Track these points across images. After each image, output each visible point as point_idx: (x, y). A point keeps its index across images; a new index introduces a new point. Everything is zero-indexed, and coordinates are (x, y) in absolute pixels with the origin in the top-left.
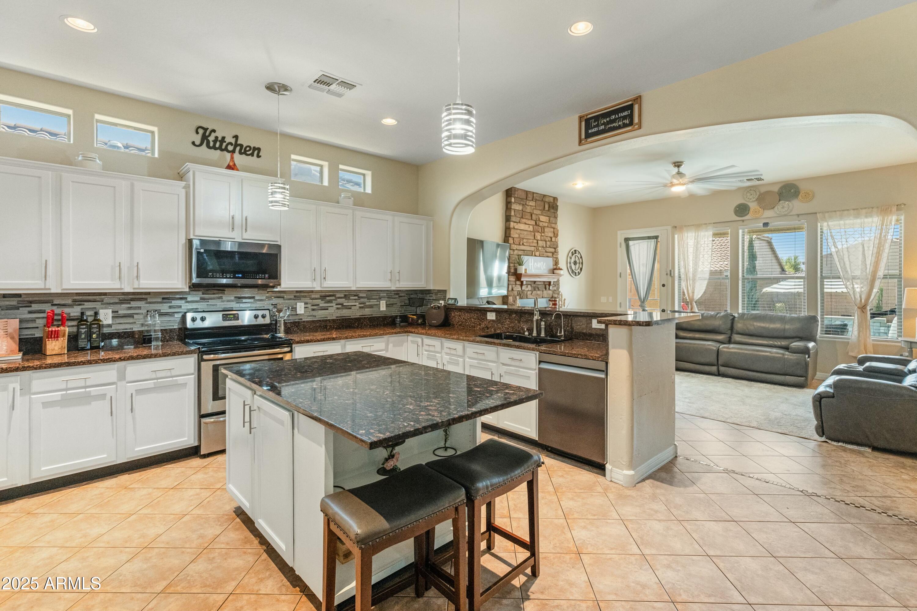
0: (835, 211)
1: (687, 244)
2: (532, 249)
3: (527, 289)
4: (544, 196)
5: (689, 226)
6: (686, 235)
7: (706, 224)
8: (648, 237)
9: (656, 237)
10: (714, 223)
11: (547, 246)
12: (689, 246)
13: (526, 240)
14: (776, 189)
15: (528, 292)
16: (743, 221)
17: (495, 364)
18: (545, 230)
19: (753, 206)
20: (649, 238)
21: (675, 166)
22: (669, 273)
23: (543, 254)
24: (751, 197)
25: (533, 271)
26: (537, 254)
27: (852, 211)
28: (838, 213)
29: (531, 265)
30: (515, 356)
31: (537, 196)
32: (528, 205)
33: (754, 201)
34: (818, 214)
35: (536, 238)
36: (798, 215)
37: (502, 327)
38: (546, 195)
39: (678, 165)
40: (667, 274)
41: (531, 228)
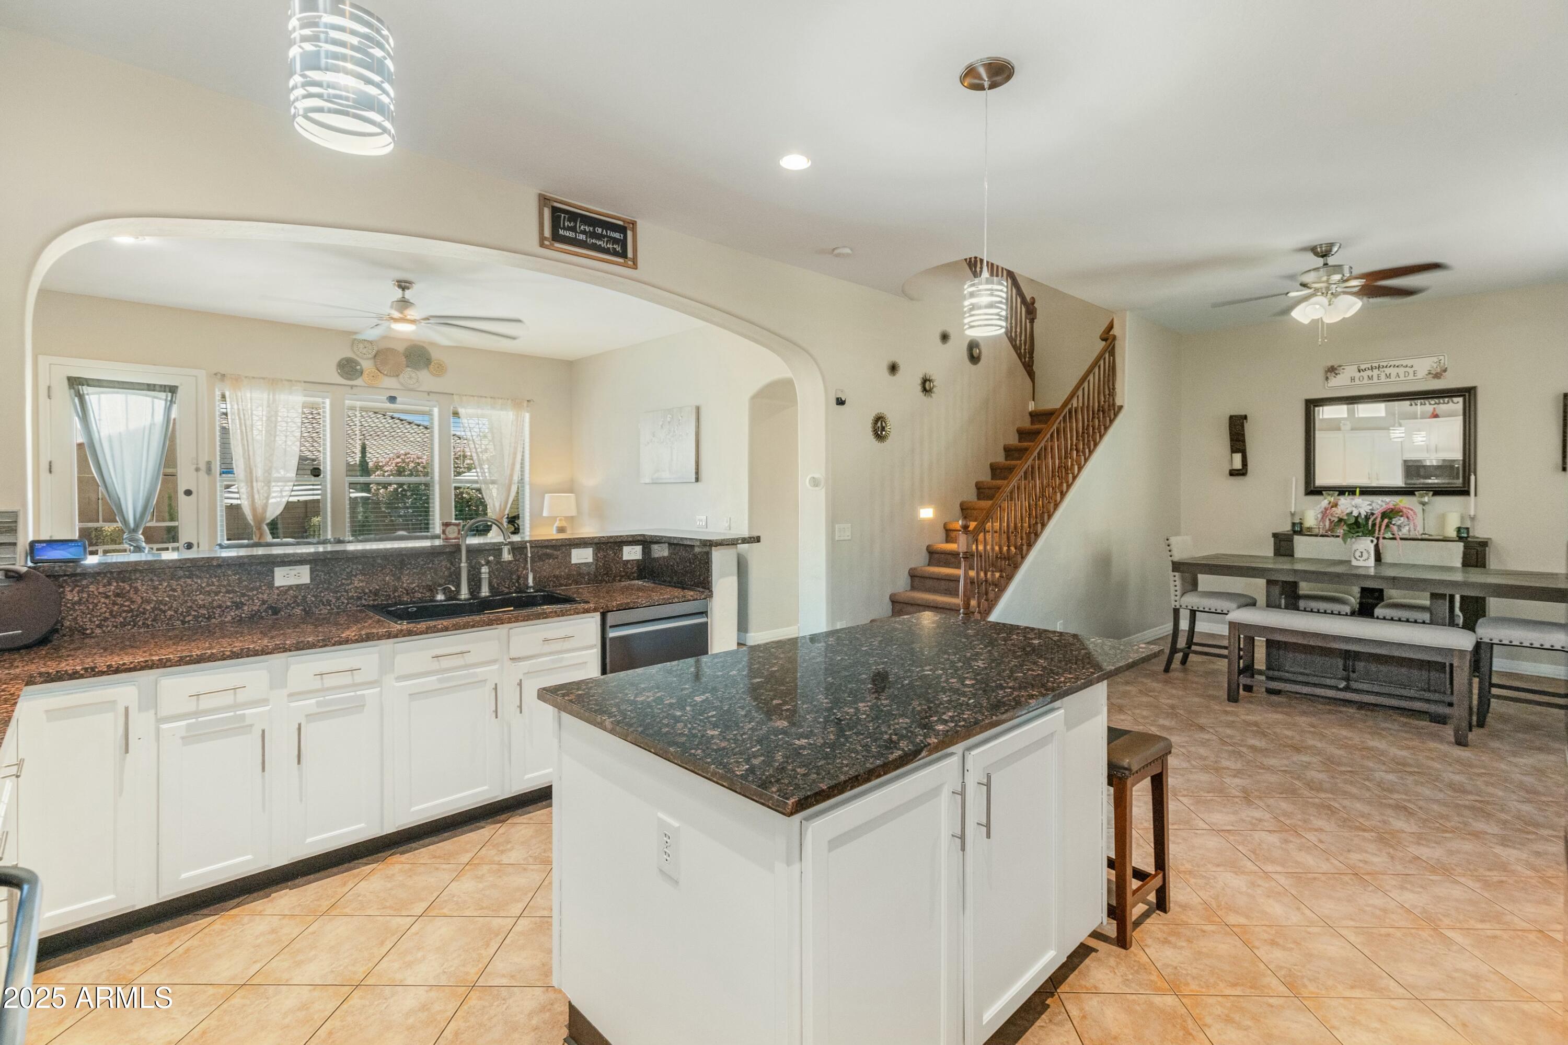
0: (473, 396)
1: (252, 414)
5: (253, 378)
6: (248, 395)
7: (291, 381)
8: (148, 385)
9: (173, 390)
10: (305, 382)
12: (255, 418)
14: (401, 348)
16: (352, 387)
17: (495, 667)
19: (367, 365)
20: (151, 387)
21: (400, 286)
22: (203, 466)
24: (364, 351)
27: (489, 399)
28: (476, 398)
30: (550, 635)
33: (371, 358)
34: (454, 396)
36: (429, 393)
37: (338, 599)
39: (403, 285)
40: (197, 470)
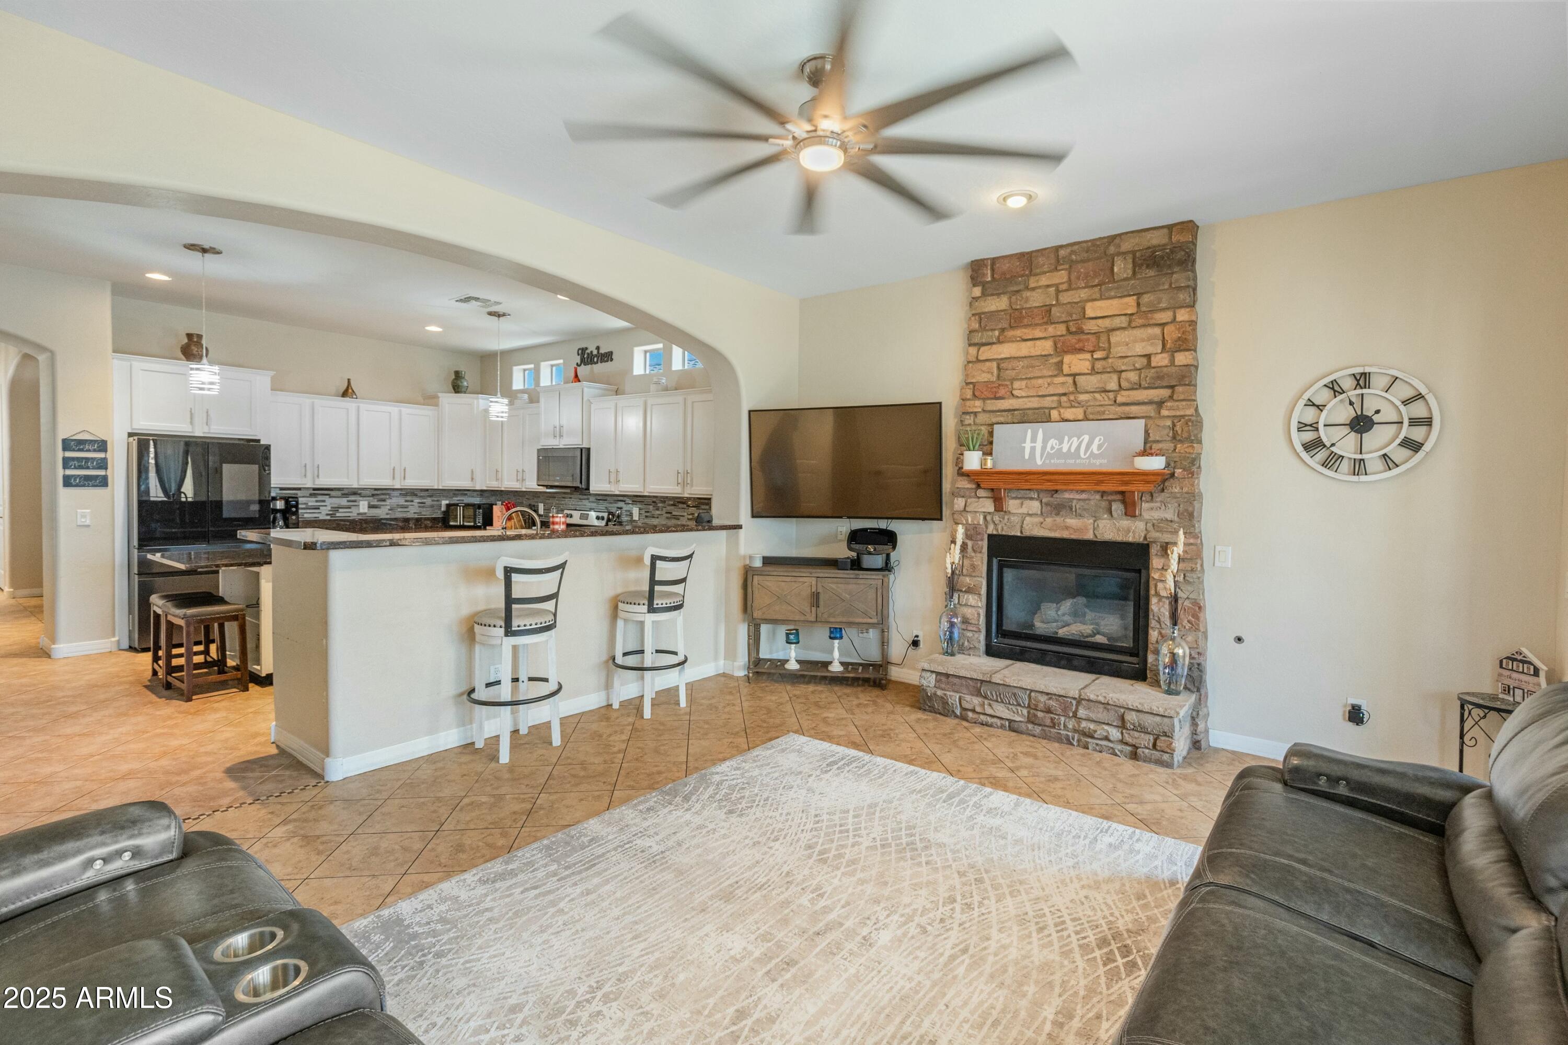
2: (1048, 402)
3: (1024, 510)
4: (1112, 239)
11: (1124, 384)
13: (1024, 383)
15: (1028, 519)
18: (1113, 340)
23: (1104, 413)
25: (1039, 462)
26: (1068, 413)
29: (1033, 449)
31: (1072, 252)
32: (1033, 289)
35: (1066, 370)
38: (1120, 235)
41: (1046, 347)
